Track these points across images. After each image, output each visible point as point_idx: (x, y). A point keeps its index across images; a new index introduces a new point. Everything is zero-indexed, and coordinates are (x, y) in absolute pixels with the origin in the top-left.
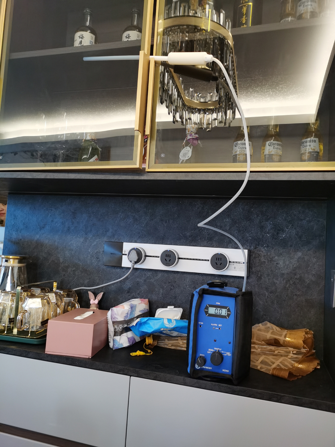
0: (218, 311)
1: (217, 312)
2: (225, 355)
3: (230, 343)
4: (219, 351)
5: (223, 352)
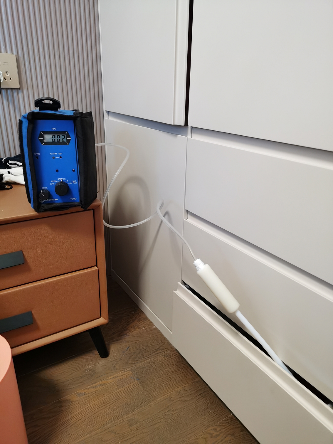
0: (55, 137)
1: (55, 139)
2: (70, 183)
3: (74, 171)
4: (63, 181)
5: (67, 181)
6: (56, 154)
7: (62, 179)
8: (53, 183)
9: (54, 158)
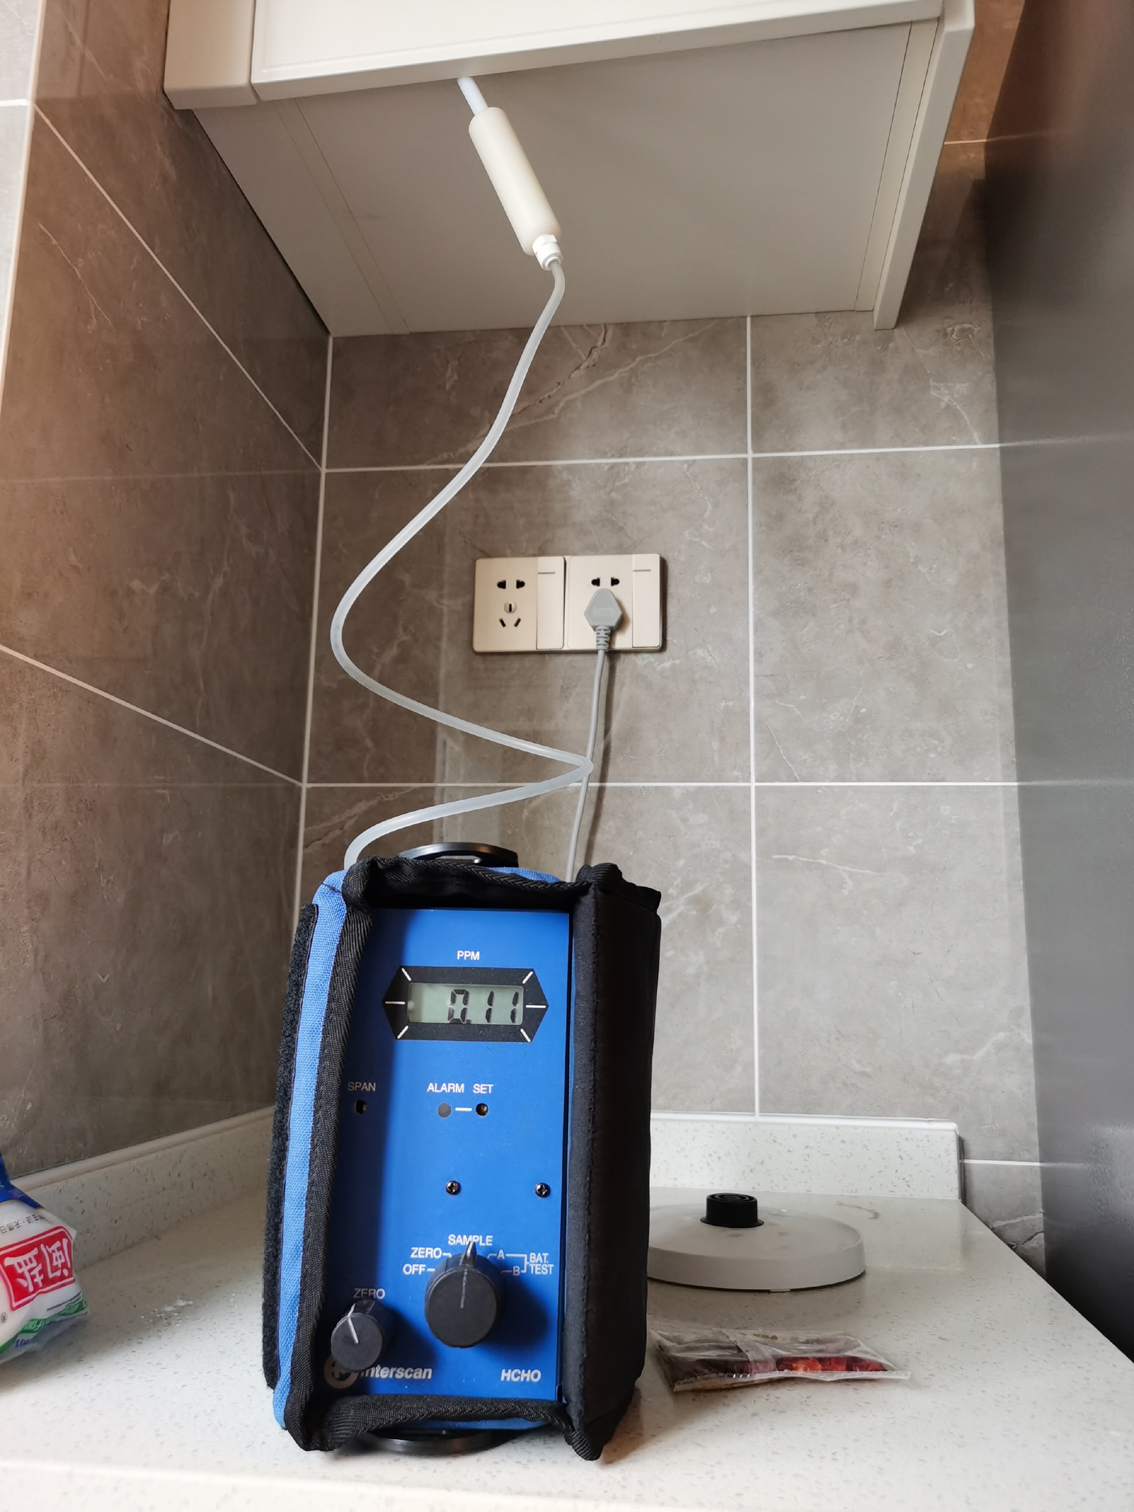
0: (465, 1001)
1: (464, 1010)
2: (517, 1270)
3: (545, 1191)
4: (481, 1251)
5: (501, 1254)
6: (459, 1088)
7: (473, 1239)
8: (419, 1261)
9: (445, 1112)
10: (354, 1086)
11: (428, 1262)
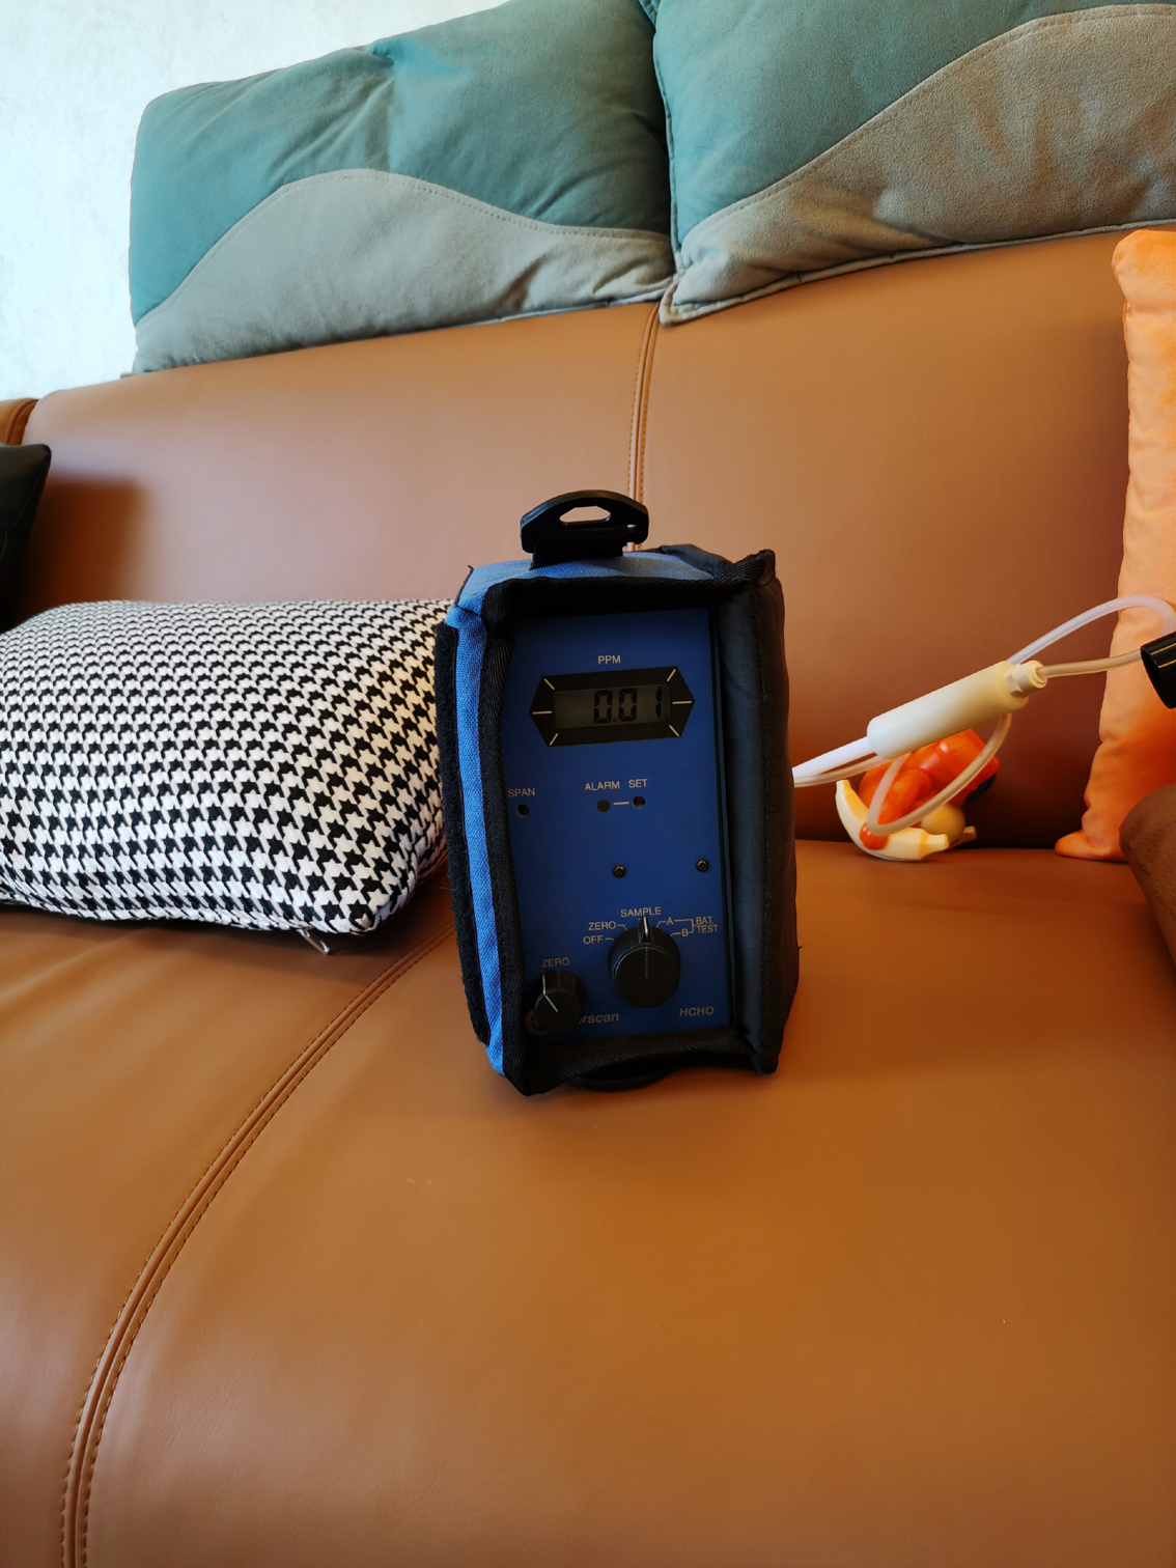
0: (609, 701)
1: (608, 711)
2: (685, 933)
3: (705, 868)
5: (673, 921)
6: (616, 785)
7: (642, 910)
8: (597, 933)
9: (604, 806)
10: (513, 793)
11: (605, 932)
